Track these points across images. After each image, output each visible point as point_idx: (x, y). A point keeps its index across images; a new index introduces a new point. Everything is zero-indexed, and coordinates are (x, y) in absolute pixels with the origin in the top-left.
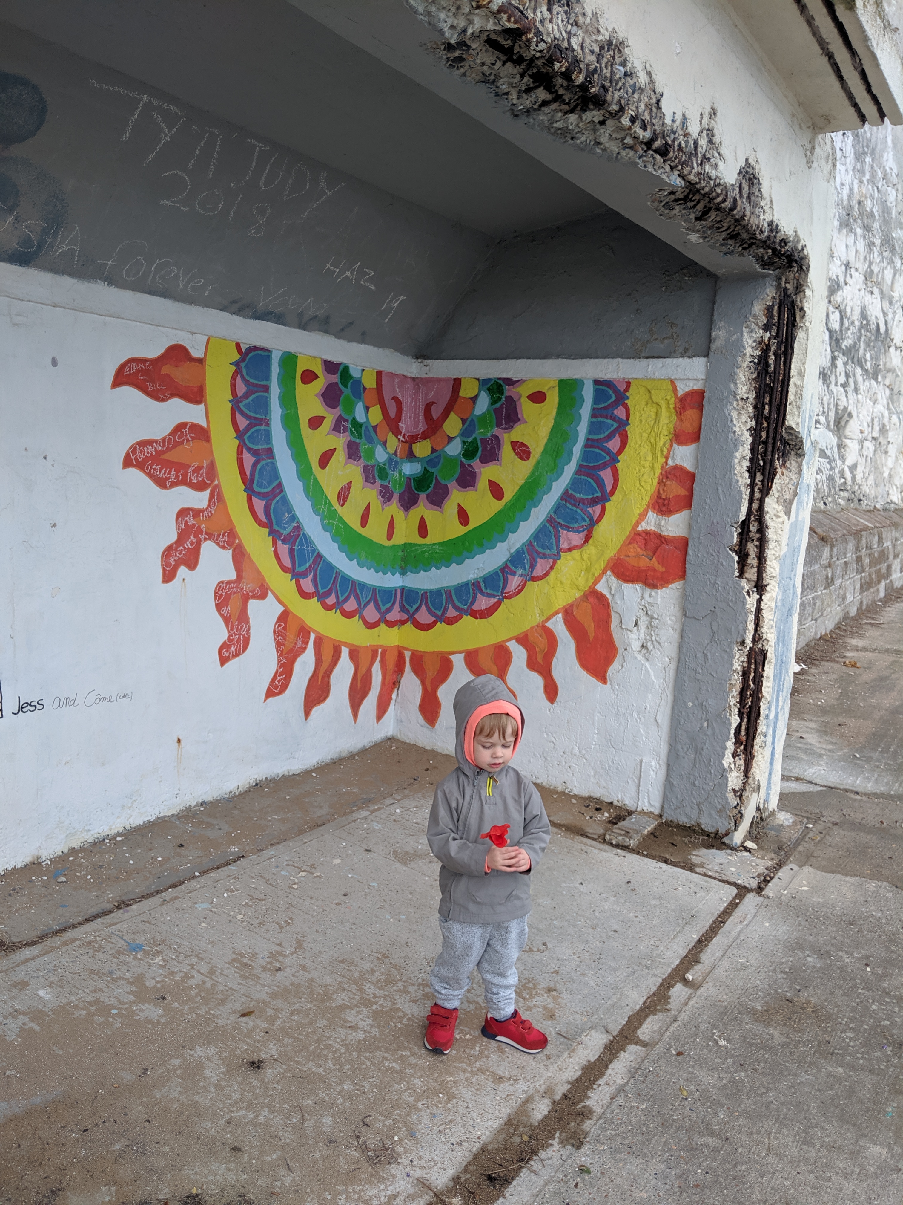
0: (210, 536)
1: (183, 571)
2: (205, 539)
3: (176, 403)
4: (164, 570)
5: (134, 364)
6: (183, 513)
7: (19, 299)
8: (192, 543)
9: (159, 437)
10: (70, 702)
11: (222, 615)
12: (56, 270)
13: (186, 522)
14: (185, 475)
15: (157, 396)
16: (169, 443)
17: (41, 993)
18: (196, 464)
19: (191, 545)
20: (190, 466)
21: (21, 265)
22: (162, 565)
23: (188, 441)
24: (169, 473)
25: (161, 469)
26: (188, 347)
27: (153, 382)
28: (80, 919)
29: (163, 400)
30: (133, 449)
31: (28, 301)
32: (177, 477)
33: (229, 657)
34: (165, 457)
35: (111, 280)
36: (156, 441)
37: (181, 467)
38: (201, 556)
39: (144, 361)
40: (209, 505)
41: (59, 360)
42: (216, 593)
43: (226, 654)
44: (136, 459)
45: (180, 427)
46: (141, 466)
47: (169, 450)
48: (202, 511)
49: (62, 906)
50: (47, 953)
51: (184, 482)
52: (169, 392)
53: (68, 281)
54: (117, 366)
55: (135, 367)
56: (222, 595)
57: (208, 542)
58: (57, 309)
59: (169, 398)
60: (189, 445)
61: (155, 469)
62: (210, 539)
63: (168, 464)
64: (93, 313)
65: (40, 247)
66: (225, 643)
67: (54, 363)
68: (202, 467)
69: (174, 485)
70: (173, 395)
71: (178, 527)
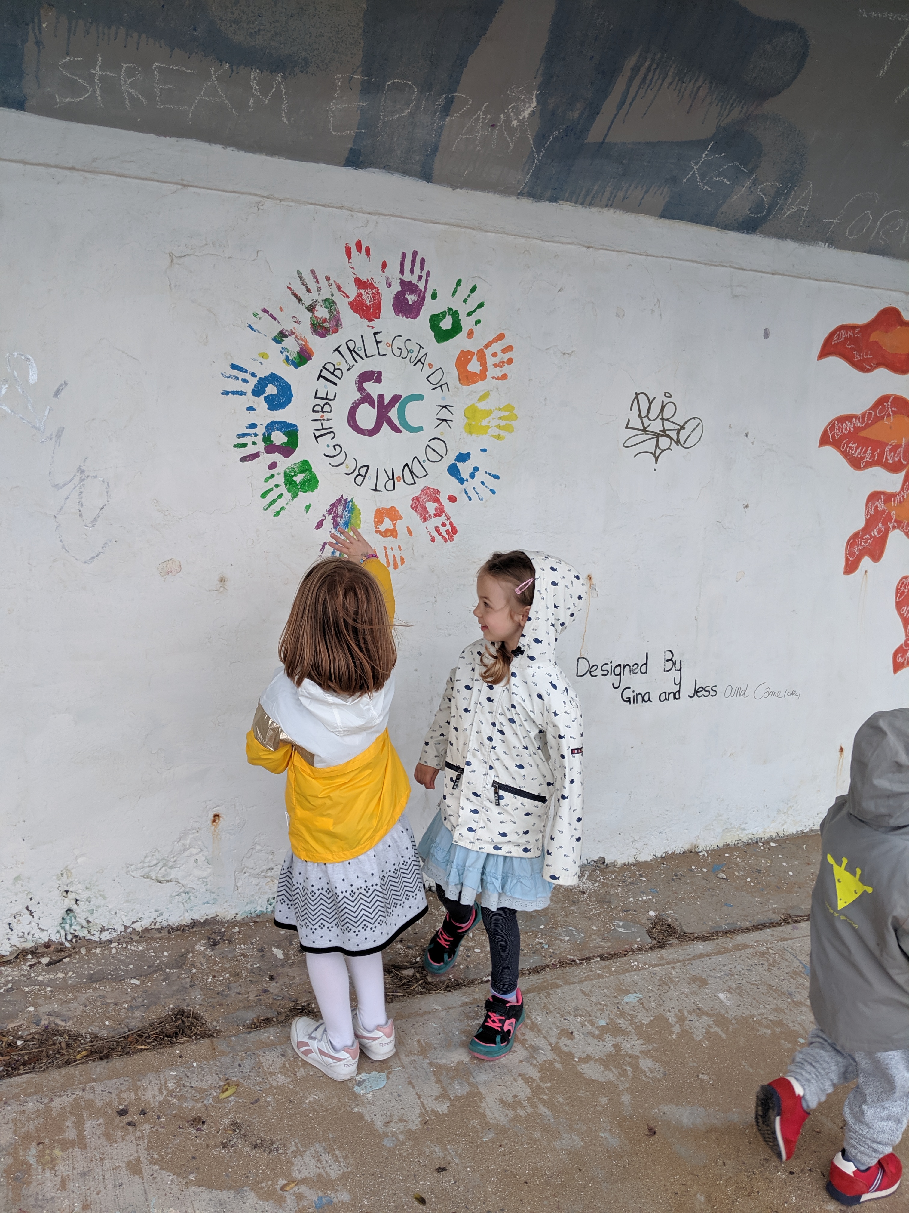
0: (899, 524)
1: (866, 561)
2: (894, 527)
3: (882, 372)
4: (847, 560)
5: (843, 332)
6: (874, 496)
7: (743, 269)
8: (879, 531)
9: (859, 412)
10: (740, 692)
11: (901, 615)
12: (780, 235)
13: (876, 507)
14: (881, 455)
15: (862, 366)
16: (869, 419)
17: (721, 996)
18: (894, 442)
19: (878, 533)
20: (887, 445)
21: (748, 233)
22: (846, 554)
23: (889, 415)
24: (865, 452)
25: (857, 448)
26: (901, 310)
27: (860, 351)
28: (748, 924)
29: (868, 371)
30: (832, 425)
31: (751, 270)
32: (873, 456)
33: (903, 663)
34: (863, 434)
35: (833, 241)
36: (856, 417)
37: (878, 445)
38: (887, 547)
39: (853, 327)
40: (902, 489)
41: (771, 332)
42: (897, 589)
43: (901, 660)
44: (833, 436)
45: (882, 401)
46: (837, 444)
47: (868, 426)
48: (894, 495)
49: (726, 905)
50: (719, 953)
51: (879, 462)
52: (875, 362)
53: (790, 245)
54: (826, 335)
55: (844, 334)
56: (904, 592)
57: (897, 531)
58: (776, 276)
59: (875, 368)
60: (889, 421)
61: (850, 448)
62: (898, 528)
63: (865, 442)
64: (810, 278)
65: (769, 211)
66: (901, 646)
67: (766, 334)
68: (900, 446)
69: (868, 465)
70: (879, 365)
71: (867, 512)
